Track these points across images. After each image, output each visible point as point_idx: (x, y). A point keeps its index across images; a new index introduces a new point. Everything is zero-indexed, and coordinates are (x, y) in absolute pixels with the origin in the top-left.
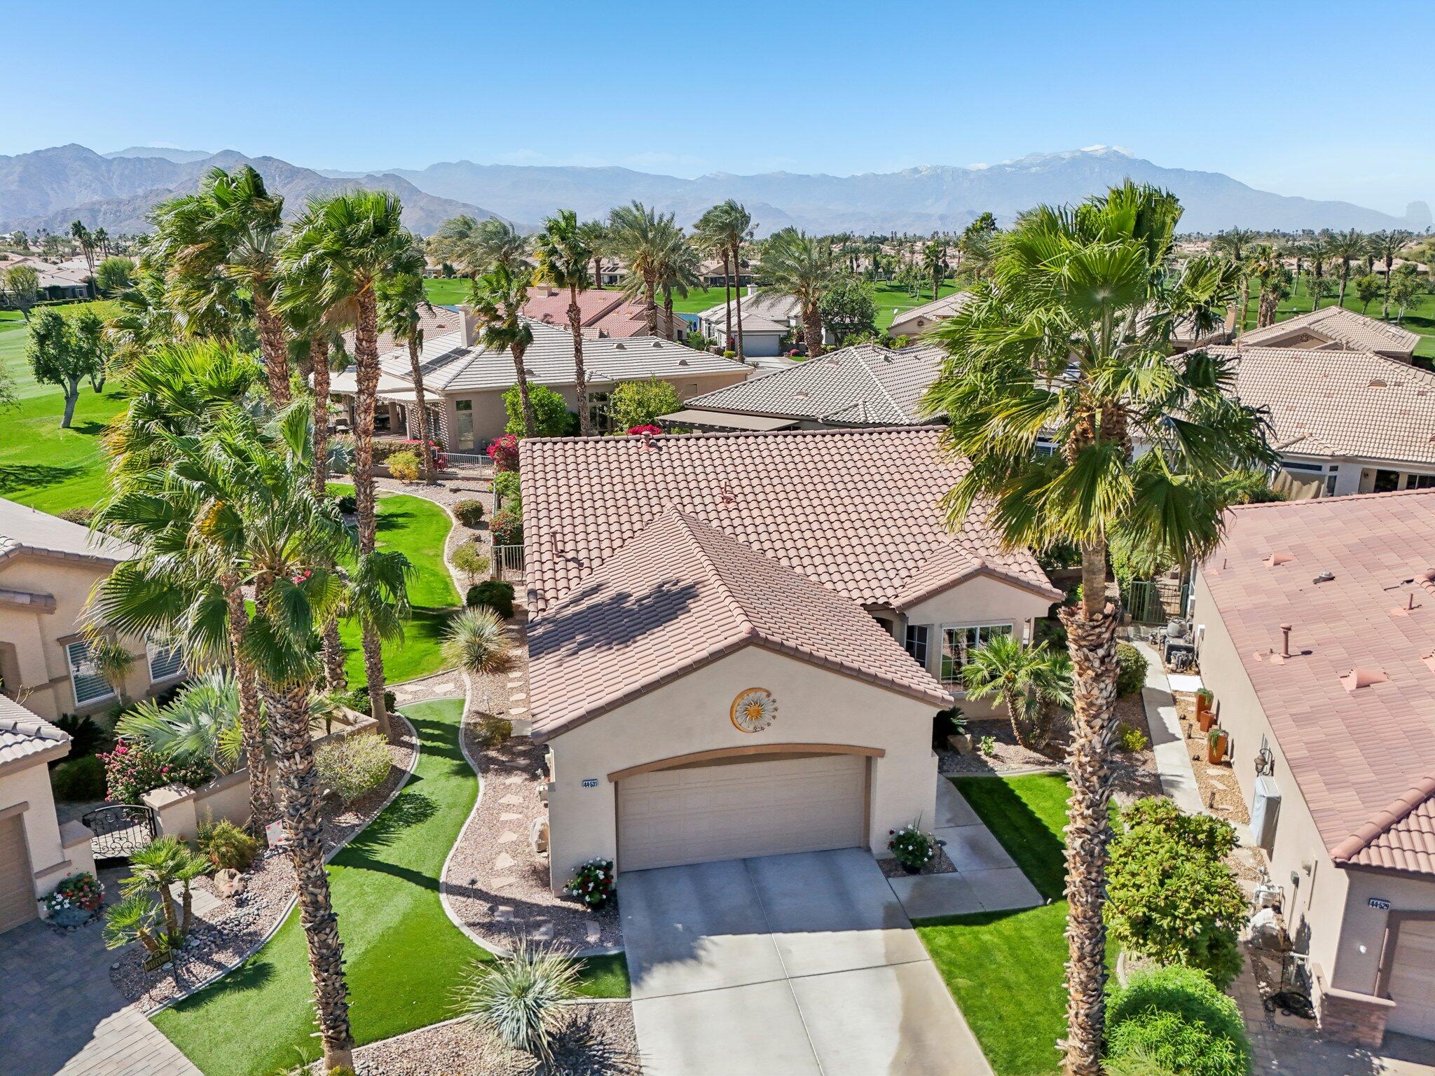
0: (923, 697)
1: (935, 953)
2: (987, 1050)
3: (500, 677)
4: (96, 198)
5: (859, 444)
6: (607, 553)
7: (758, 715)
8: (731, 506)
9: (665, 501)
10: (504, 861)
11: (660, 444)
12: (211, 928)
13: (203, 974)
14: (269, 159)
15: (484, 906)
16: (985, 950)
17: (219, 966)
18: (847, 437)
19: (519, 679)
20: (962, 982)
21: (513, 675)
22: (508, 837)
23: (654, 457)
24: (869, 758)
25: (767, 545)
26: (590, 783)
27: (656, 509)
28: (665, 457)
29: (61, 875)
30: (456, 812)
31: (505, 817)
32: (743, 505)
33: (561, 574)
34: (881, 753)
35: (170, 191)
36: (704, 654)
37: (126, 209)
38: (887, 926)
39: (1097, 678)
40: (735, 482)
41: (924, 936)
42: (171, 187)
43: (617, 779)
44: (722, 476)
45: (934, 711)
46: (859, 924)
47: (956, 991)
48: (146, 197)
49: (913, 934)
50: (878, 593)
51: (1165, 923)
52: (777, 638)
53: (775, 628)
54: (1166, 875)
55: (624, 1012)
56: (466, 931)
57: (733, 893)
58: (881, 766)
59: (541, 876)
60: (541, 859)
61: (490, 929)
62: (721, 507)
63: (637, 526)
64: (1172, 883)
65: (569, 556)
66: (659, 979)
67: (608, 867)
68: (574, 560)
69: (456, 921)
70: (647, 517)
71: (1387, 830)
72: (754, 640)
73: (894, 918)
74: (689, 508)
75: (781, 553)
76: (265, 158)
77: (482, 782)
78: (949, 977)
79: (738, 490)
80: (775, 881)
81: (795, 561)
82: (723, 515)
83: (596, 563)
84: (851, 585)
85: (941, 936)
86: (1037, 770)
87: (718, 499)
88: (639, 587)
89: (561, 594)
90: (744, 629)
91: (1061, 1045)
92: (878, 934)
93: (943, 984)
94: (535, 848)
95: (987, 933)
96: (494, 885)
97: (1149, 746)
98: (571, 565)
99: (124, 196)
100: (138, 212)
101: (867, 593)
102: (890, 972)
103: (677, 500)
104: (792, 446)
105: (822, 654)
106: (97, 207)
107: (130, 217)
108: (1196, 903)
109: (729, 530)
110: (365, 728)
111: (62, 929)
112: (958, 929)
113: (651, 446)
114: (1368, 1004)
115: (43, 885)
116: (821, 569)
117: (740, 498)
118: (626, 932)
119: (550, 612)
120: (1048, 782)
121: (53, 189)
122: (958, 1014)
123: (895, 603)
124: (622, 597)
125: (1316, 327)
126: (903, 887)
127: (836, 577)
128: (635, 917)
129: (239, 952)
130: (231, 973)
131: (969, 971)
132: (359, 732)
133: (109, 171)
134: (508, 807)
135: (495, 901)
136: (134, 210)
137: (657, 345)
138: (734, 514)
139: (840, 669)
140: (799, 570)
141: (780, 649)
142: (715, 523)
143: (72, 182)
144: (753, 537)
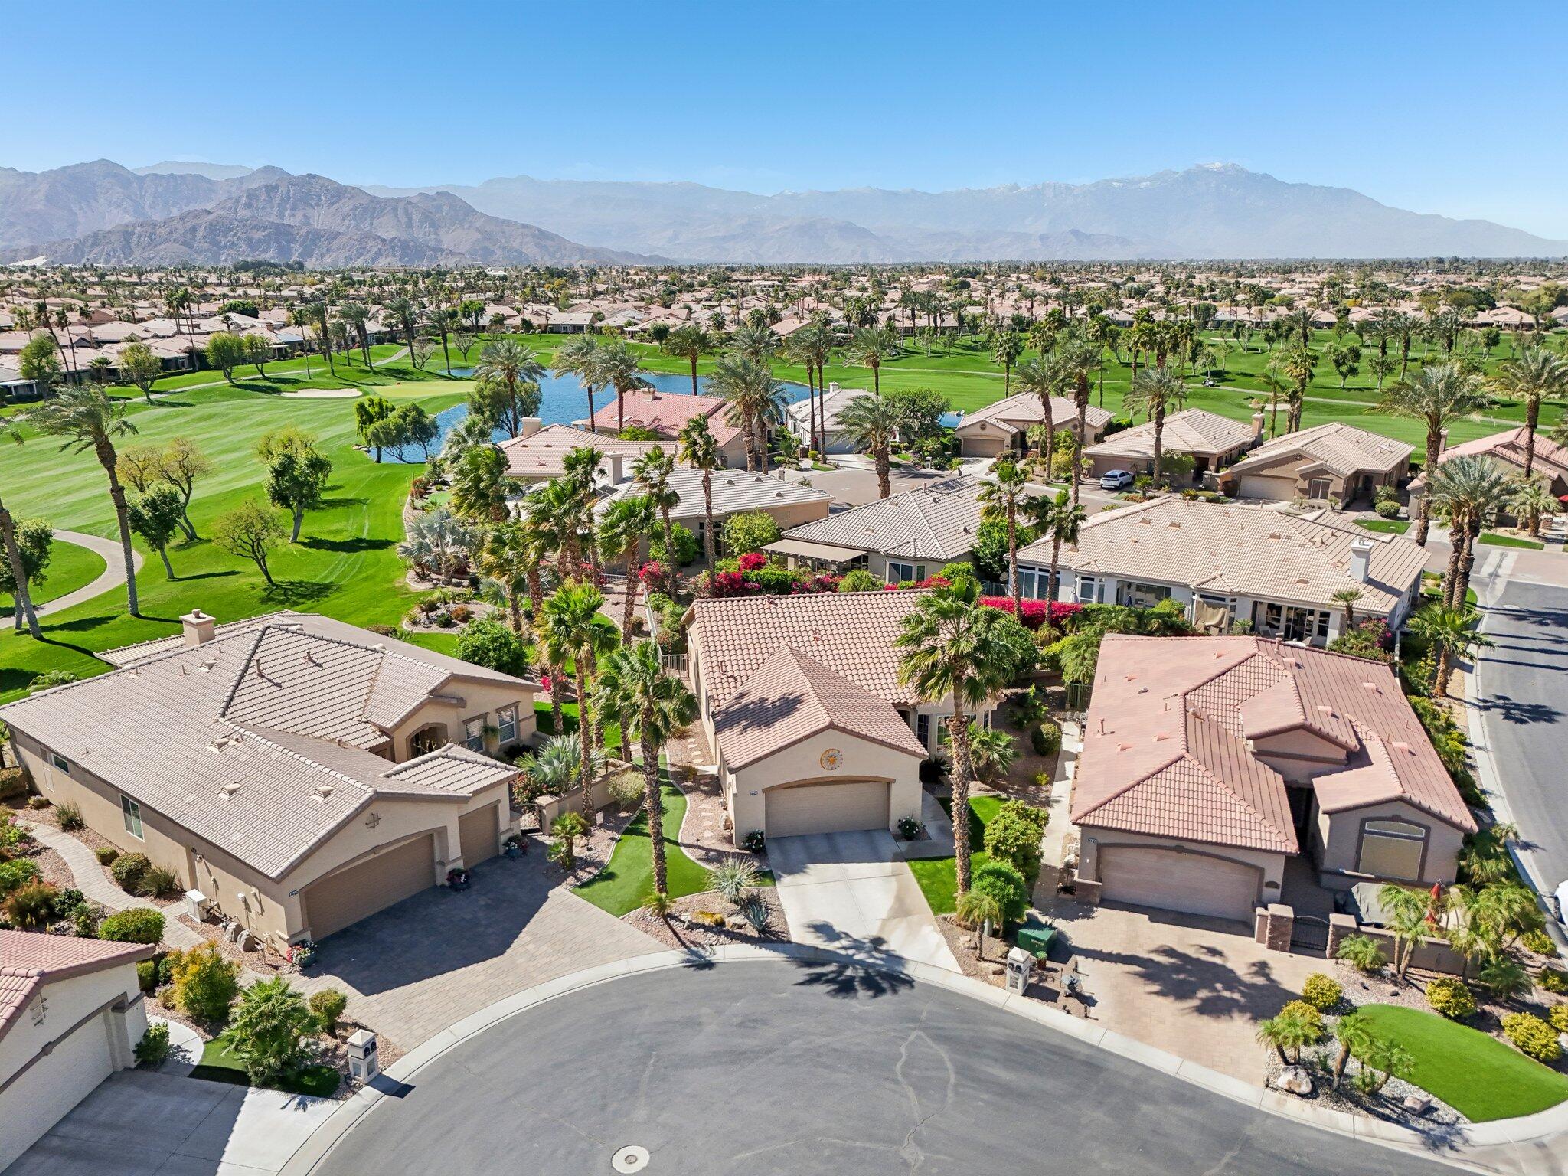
0: (914, 754)
1: (914, 871)
2: (931, 905)
3: (682, 741)
4: (128, 219)
5: (897, 600)
6: (750, 673)
7: (833, 762)
8: (819, 643)
9: (781, 640)
10: (708, 834)
11: (777, 601)
12: (581, 858)
13: (585, 876)
14: (314, 176)
15: (704, 852)
16: (938, 871)
17: (590, 873)
18: (890, 596)
19: (694, 743)
20: (925, 882)
21: (690, 740)
22: (707, 823)
23: (773, 611)
24: (888, 784)
25: (840, 667)
26: (754, 794)
27: (776, 645)
28: (779, 610)
29: (510, 834)
30: (678, 812)
31: (703, 814)
32: (826, 642)
33: (726, 685)
34: (894, 781)
35: (209, 213)
36: (808, 733)
37: (163, 231)
38: (894, 860)
39: (960, 745)
40: (821, 627)
41: (910, 865)
42: (209, 206)
43: (766, 791)
44: (814, 623)
45: (920, 761)
46: (880, 859)
47: (921, 886)
48: (182, 218)
49: (906, 864)
50: (902, 696)
51: (1003, 848)
52: (843, 725)
53: (842, 720)
54: (1006, 828)
55: (774, 892)
56: (697, 862)
57: (822, 847)
58: (893, 787)
59: (729, 840)
60: (727, 833)
61: (708, 860)
62: (813, 643)
63: (766, 656)
64: (1008, 832)
65: (730, 674)
66: (787, 879)
67: (762, 834)
68: (732, 677)
69: (692, 858)
70: (771, 650)
71: (1095, 810)
72: (831, 726)
73: (898, 858)
74: (795, 644)
75: (848, 672)
76: (310, 176)
77: (687, 797)
78: (919, 880)
79: (822, 633)
80: (841, 842)
81: (856, 678)
82: (815, 648)
83: (744, 678)
84: (887, 692)
85: (918, 865)
86: (984, 794)
87: (812, 638)
88: (773, 696)
89: (727, 697)
90: (827, 721)
91: (955, 894)
92: (889, 864)
93: (915, 881)
94: (722, 828)
95: (939, 864)
96: (705, 844)
97: (1051, 783)
98: (731, 680)
99: (158, 216)
100: (175, 235)
101: (895, 696)
102: (893, 878)
103: (787, 639)
104: (856, 602)
105: (864, 733)
106: (131, 229)
107: (166, 241)
108: (1016, 839)
109: (818, 658)
110: (628, 768)
111: (513, 859)
112: (926, 862)
113: (771, 603)
114: (1091, 885)
115: (504, 838)
116: (870, 682)
117: (824, 637)
118: (772, 862)
119: (723, 708)
120: (989, 800)
121: (81, 208)
122: (921, 893)
123: (910, 702)
124: (763, 700)
125: (1308, 449)
126: (904, 846)
127: (878, 687)
128: (775, 856)
129: (596, 868)
130: (596, 876)
131: (929, 877)
132: (624, 771)
133: (141, 188)
134: (704, 810)
135: (708, 850)
136: (171, 232)
137: (758, 479)
138: (821, 648)
139: (873, 740)
140: (858, 683)
141: (844, 730)
142: (810, 654)
143: (102, 201)
144: (832, 663)
